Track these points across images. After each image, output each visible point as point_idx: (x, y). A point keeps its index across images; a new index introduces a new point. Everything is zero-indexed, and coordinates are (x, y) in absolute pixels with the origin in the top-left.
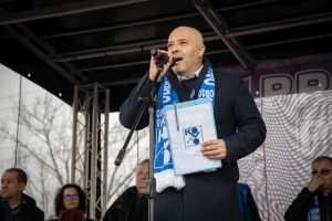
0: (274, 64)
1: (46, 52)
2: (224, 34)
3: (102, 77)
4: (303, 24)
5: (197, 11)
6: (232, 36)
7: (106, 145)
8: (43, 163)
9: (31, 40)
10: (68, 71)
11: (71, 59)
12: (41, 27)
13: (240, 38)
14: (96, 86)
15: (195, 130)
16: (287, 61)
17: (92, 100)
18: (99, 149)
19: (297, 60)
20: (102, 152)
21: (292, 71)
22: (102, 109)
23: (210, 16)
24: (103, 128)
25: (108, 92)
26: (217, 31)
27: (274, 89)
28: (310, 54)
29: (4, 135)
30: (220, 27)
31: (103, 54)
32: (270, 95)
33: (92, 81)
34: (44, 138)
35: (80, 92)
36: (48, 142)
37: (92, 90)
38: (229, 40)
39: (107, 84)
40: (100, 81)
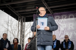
0: (57, 13)
1: (13, 10)
2: (48, 7)
3: (24, 15)
4: (63, 6)
5: (43, 3)
6: (49, 8)
7: (24, 28)
8: (10, 32)
9: (11, 8)
10: (17, 14)
11: (18, 12)
12: (13, 6)
13: (51, 8)
14: (23, 17)
15: (43, 23)
16: (59, 13)
17: (22, 20)
18: (23, 29)
19: (61, 13)
20: (24, 30)
21: (60, 15)
22: (24, 21)
23: (45, 4)
24: (24, 25)
25: (25, 18)
26: (46, 7)
27: (57, 18)
28: (64, 12)
29: (3, 26)
30: (47, 6)
31: (24, 11)
32: (56, 19)
33: (22, 16)
34: (10, 27)
35: (20, 18)
36: (11, 28)
37: (22, 18)
38: (49, 9)
39: (25, 17)
40: (24, 16)
